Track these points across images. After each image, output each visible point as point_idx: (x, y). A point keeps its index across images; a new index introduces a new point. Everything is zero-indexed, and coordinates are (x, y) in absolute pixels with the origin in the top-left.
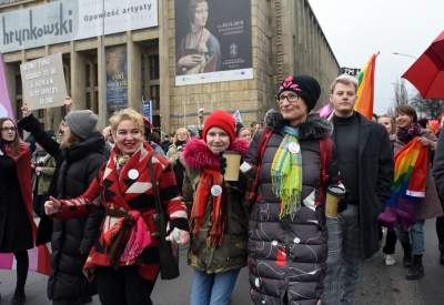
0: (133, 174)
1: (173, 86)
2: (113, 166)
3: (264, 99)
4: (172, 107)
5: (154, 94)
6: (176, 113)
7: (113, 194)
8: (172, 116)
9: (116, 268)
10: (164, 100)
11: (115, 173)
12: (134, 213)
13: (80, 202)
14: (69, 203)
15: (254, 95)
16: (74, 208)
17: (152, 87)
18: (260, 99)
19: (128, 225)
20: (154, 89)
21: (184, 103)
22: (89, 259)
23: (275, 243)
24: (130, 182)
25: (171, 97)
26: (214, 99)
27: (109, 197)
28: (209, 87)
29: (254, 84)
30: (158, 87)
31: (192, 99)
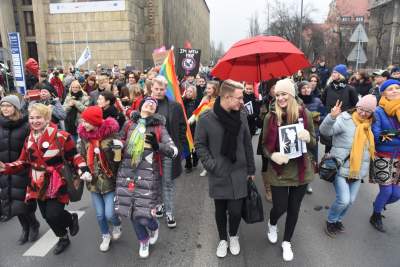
0: (46, 145)
1: (48, 14)
2: (33, 140)
3: (136, 30)
4: (48, 34)
5: (29, 21)
6: (52, 41)
7: (36, 158)
8: (48, 43)
9: (43, 199)
10: (39, 27)
11: (35, 145)
12: (50, 168)
13: (18, 163)
14: (11, 165)
15: (126, 26)
16: (15, 167)
17: (25, 12)
18: (132, 30)
19: (48, 176)
20: (28, 15)
21: (60, 31)
22: (27, 195)
23: (128, 179)
24: (44, 150)
25: (47, 24)
26: (89, 29)
27: (34, 159)
28: (83, 16)
29: (126, 16)
30: (32, 13)
31: (68, 28)
